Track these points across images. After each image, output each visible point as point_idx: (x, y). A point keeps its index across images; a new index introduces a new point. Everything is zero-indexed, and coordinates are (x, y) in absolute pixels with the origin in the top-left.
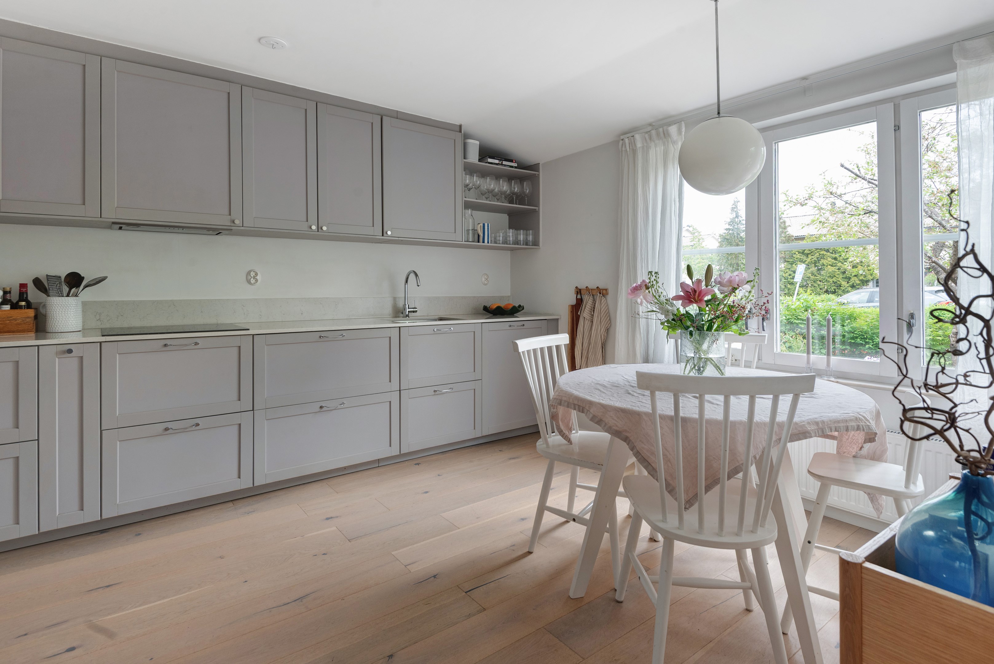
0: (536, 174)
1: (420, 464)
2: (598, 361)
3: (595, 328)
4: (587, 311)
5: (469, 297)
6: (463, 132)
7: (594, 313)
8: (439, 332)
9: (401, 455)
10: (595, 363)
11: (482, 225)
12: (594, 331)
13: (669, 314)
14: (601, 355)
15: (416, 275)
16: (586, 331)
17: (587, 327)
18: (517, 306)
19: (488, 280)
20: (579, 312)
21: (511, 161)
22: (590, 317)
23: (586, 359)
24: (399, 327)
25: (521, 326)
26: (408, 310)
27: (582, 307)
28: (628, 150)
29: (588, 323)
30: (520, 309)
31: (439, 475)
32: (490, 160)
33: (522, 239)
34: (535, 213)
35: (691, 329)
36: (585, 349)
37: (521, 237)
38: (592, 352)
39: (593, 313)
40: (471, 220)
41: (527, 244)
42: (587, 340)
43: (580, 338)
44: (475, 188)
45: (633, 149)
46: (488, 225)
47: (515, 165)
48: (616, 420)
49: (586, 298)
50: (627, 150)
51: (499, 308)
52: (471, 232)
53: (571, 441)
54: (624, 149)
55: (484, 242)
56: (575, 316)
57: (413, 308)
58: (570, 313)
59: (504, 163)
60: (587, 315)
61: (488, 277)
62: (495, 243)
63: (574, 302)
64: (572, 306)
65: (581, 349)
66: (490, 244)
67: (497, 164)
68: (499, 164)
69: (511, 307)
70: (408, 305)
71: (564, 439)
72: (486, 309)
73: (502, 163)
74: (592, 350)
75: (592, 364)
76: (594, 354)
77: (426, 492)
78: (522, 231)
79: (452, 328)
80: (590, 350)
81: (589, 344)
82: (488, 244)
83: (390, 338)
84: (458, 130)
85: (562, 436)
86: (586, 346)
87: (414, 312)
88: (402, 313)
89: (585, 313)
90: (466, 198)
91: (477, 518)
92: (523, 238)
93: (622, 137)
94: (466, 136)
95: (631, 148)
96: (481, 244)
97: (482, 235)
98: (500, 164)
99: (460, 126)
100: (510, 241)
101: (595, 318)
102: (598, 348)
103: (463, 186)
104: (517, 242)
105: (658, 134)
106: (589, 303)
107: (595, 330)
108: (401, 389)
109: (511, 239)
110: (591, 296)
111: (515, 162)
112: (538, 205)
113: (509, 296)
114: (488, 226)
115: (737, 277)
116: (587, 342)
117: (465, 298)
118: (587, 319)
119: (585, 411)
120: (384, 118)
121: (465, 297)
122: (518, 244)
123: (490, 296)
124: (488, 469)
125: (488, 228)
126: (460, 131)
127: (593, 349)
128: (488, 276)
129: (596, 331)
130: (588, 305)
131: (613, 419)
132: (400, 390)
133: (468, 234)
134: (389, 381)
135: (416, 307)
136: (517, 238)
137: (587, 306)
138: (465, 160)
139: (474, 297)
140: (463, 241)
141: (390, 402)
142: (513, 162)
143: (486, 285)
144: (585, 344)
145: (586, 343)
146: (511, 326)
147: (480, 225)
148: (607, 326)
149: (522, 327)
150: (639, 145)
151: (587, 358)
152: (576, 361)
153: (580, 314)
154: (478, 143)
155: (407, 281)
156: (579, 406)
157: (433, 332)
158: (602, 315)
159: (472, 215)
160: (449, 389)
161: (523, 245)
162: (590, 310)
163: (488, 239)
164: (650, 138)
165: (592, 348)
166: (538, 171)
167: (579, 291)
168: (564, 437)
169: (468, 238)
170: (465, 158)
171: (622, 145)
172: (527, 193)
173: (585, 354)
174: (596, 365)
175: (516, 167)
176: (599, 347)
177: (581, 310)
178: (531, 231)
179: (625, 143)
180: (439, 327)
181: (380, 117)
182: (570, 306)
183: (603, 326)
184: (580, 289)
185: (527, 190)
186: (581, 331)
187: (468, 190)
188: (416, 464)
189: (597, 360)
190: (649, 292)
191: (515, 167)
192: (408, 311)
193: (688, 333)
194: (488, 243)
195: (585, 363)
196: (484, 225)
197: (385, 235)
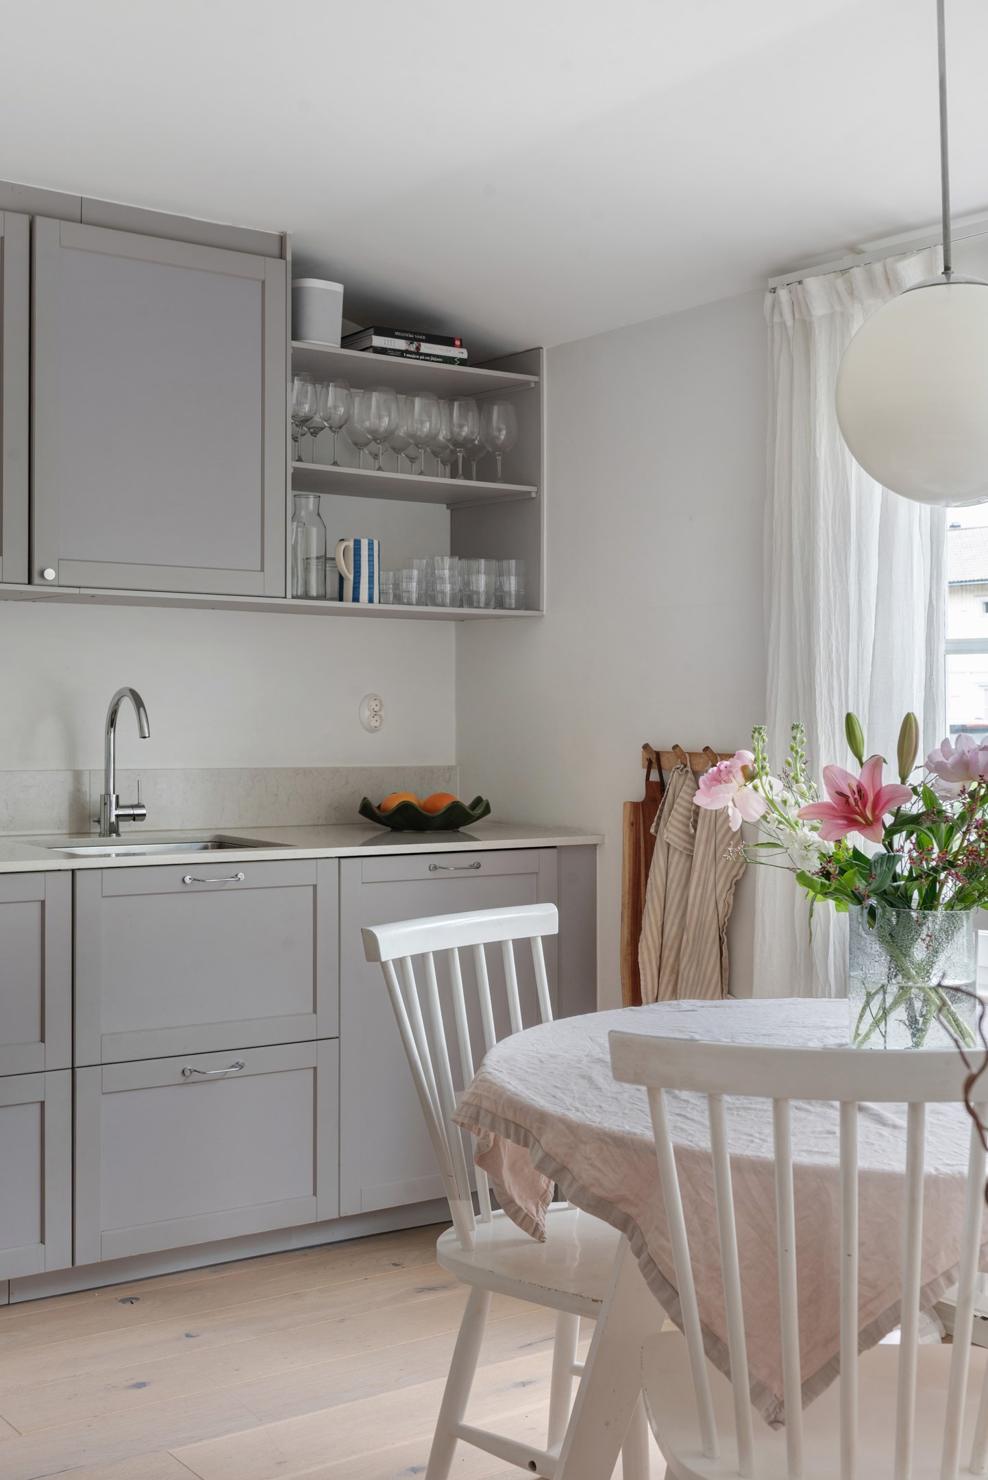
0: (528, 383)
1: (137, 1299)
2: (706, 982)
3: (699, 877)
4: (675, 823)
5: (317, 769)
6: (289, 258)
7: (695, 830)
8: (199, 886)
9: (75, 1271)
10: (699, 989)
11: (351, 544)
12: (697, 888)
13: (810, 854)
14: (715, 963)
15: (139, 703)
16: (674, 886)
17: (677, 876)
18: (467, 802)
19: (381, 717)
20: (654, 824)
21: (449, 342)
22: (685, 841)
23: (674, 977)
24: (73, 871)
25: (471, 867)
26: (115, 812)
27: (662, 811)
28: (789, 323)
29: (678, 863)
30: (479, 811)
31: (188, 1336)
32: (378, 341)
33: (482, 588)
34: (526, 506)
35: (873, 901)
36: (669, 944)
37: (481, 583)
38: (690, 956)
39: (692, 831)
40: (314, 531)
41: (500, 604)
42: (675, 916)
43: (654, 910)
44: (331, 428)
45: (805, 321)
46: (371, 544)
47: (462, 353)
48: (599, 1170)
49: (674, 780)
50: (784, 323)
51: (405, 808)
52: (314, 563)
53: (542, 1233)
54: (776, 319)
55: (356, 599)
56: (642, 839)
57: (133, 807)
58: (627, 829)
59: (426, 348)
60: (676, 835)
61: (382, 705)
62: (398, 599)
63: (638, 792)
64: (635, 806)
65: (658, 944)
66: (376, 606)
67: (402, 353)
68: (407, 352)
69: (445, 804)
70: (117, 797)
71: (520, 1225)
72: (367, 809)
73: (418, 348)
74: (689, 949)
75: (688, 991)
76: (696, 961)
77: (141, 1385)
78: (483, 561)
79: (241, 876)
80: (686, 948)
81: (682, 928)
82: (371, 606)
83: (43, 902)
84: (275, 250)
85: (514, 1218)
86: (673, 934)
87: (134, 817)
88: (99, 822)
89: (671, 828)
90: (300, 460)
91: (279, 1463)
92: (487, 585)
93: (772, 282)
94: (303, 268)
95: (797, 316)
96: (348, 604)
97: (351, 577)
98: (411, 353)
99: (282, 239)
100: (443, 593)
101: (699, 845)
102: (706, 941)
103: (290, 420)
104: (465, 598)
105: (871, 280)
106: (682, 798)
107: (698, 885)
108: (77, 1064)
109: (448, 588)
110: (690, 775)
111: (461, 346)
112: (536, 481)
113: (450, 768)
114: (371, 549)
115: (980, 752)
116: (677, 922)
117: (305, 772)
118: (676, 849)
119: (531, 1141)
120: (39, 221)
121: (304, 769)
122: (471, 605)
123: (390, 768)
124: (343, 1320)
125: (371, 556)
126: (282, 256)
127: (693, 945)
128: (381, 702)
129: (701, 887)
130: (680, 805)
131: (592, 1165)
132: (73, 1068)
133: (307, 569)
134: (38, 1037)
135: (143, 803)
136: (467, 584)
137: (675, 806)
138: (296, 344)
139: (336, 771)
140: (289, 596)
141: (43, 1103)
142: (453, 345)
143: (374, 730)
144: (671, 928)
145: (673, 924)
146: (435, 868)
147: (345, 544)
148: (734, 872)
149: (473, 872)
150: (819, 309)
151: (676, 972)
152: (642, 983)
153: (656, 831)
154: (338, 288)
155: (112, 723)
156: (518, 1126)
157: (180, 887)
158: (719, 837)
159: (319, 515)
160: (233, 1067)
161: (487, 606)
162: (684, 820)
163: (371, 588)
164: (851, 292)
165: (691, 942)
166: (536, 371)
167: (654, 760)
168: (520, 1220)
169: (306, 583)
170: (296, 336)
171: (773, 307)
172: (500, 442)
173: (671, 960)
174: (699, 995)
175: (463, 362)
176: (710, 940)
177: (659, 818)
178: (513, 563)
179: (780, 302)
180: (199, 872)
181: (25, 220)
182: (628, 807)
183: (722, 873)
184: (658, 754)
185: (500, 430)
186: (656, 885)
187: (312, 434)
188: (124, 1301)
189: (704, 978)
190: (755, 788)
191: (460, 359)
192: (117, 816)
193: (866, 911)
194: (371, 600)
195: (670, 988)
196: (357, 543)
197: (36, 579)
